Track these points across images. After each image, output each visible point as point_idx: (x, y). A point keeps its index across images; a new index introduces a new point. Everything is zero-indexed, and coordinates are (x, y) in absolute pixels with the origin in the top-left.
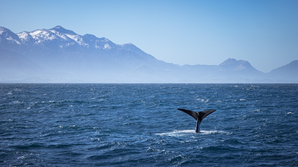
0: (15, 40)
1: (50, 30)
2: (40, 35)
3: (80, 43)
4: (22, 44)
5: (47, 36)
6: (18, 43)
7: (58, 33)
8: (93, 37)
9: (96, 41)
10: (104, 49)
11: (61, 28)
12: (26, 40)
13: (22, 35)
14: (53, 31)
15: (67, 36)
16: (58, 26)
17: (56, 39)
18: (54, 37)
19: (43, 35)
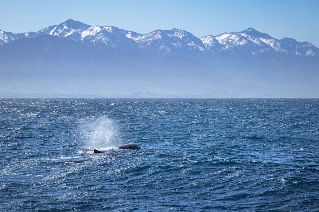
0: (198, 46)
1: (240, 33)
2: (228, 39)
3: (276, 49)
4: (206, 51)
5: (237, 41)
6: (202, 50)
7: (250, 36)
8: (293, 41)
9: (296, 46)
10: (306, 55)
11: (254, 30)
12: (211, 45)
13: (207, 40)
14: (244, 35)
15: (261, 40)
16: (249, 29)
17: (247, 44)
18: (245, 42)
19: (231, 40)
